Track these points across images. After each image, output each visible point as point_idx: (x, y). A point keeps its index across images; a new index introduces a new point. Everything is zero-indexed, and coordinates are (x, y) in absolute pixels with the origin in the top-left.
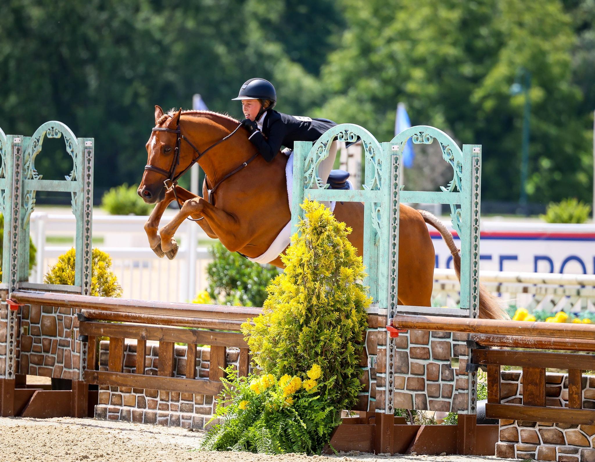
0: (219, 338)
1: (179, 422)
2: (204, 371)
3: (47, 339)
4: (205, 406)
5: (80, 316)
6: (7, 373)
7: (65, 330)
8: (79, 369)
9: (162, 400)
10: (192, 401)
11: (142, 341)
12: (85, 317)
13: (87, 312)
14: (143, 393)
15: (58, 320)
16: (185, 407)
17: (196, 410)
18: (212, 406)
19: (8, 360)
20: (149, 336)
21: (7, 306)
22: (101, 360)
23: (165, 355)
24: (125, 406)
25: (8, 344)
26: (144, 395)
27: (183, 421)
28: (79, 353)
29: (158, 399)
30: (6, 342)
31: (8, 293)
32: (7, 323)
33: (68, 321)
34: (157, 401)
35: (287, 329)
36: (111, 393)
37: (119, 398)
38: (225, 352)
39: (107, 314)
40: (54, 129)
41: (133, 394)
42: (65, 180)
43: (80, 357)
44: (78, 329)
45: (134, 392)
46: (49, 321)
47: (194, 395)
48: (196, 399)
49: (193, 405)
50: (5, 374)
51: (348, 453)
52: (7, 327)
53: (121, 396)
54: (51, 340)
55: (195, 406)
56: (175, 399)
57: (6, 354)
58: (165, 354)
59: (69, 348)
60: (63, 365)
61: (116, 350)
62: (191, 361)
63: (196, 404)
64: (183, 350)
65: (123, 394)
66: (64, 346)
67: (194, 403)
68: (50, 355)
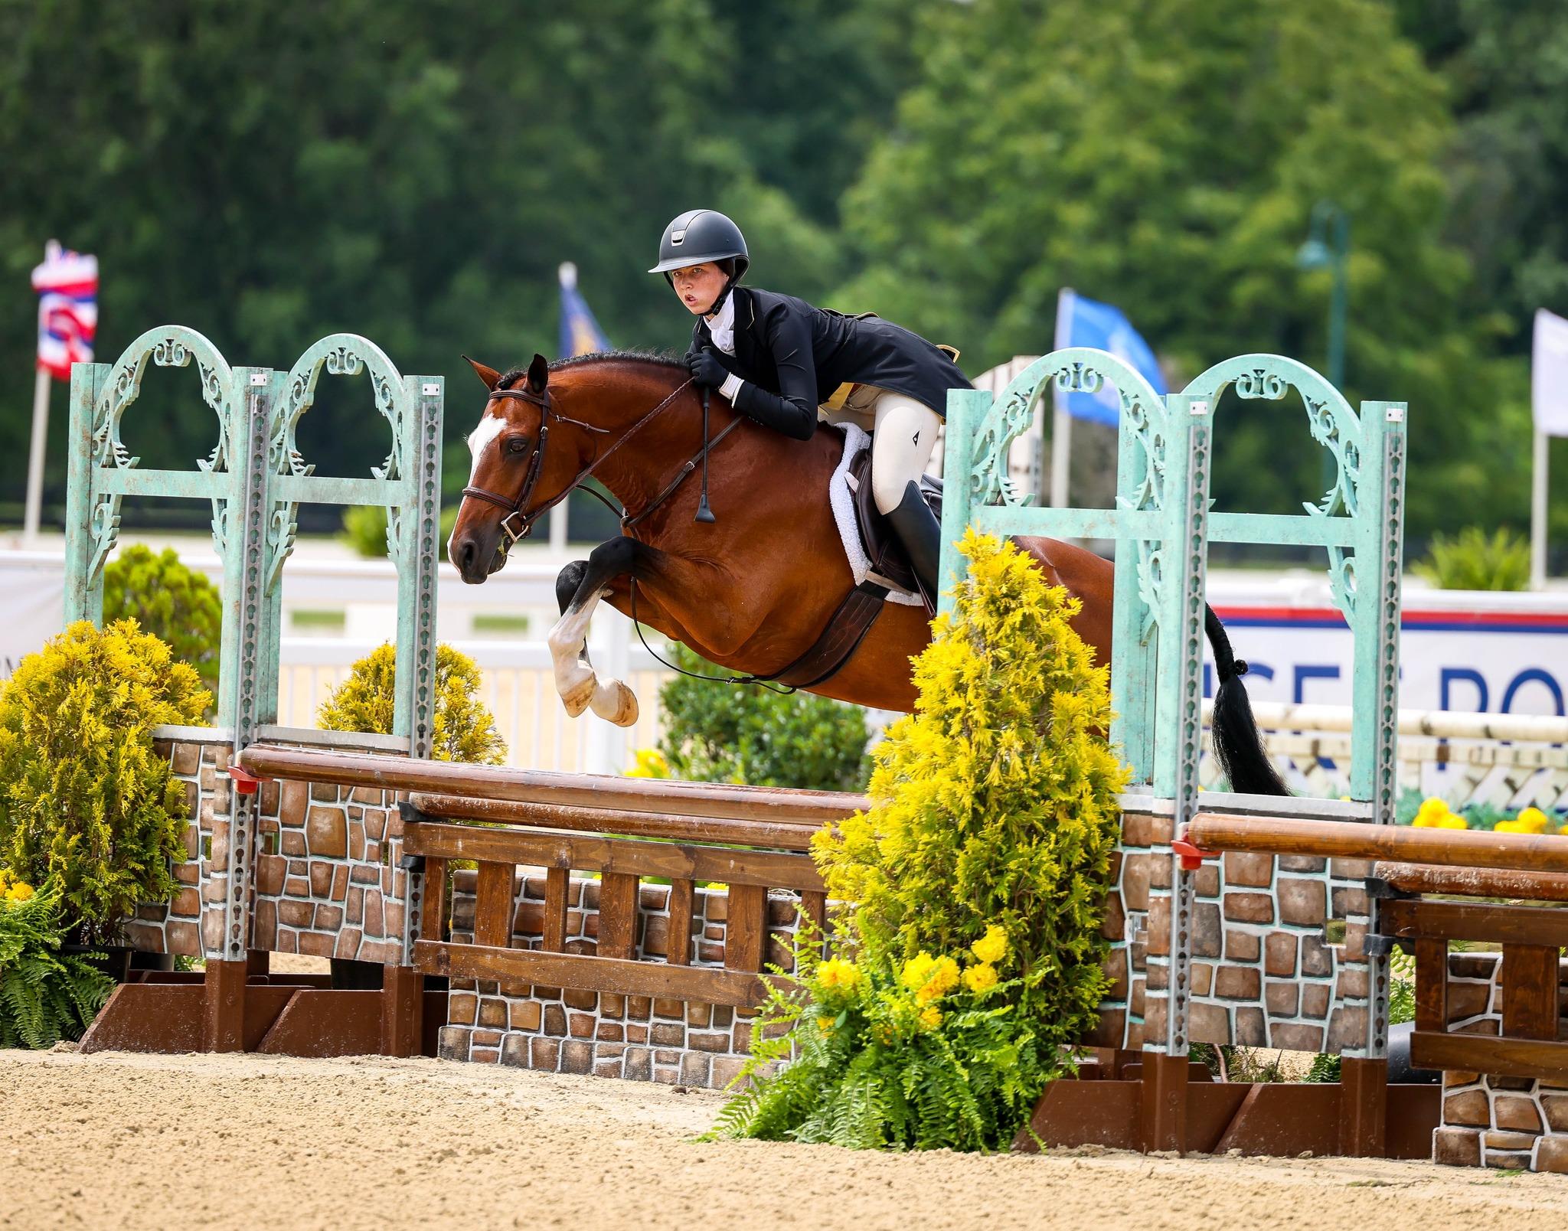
0: (751, 867)
1: (649, 1069)
2: (711, 947)
3: (321, 863)
4: (712, 1031)
5: (405, 809)
6: (228, 945)
7: (368, 842)
8: (401, 939)
9: (605, 1015)
10: (682, 1019)
11: (559, 873)
12: (419, 812)
13: (423, 798)
14: (558, 998)
15: (351, 817)
16: (665, 1033)
17: (690, 1041)
18: (731, 1032)
19: (230, 914)
20: (577, 861)
21: (229, 782)
22: (456, 917)
23: (615, 907)
24: (513, 1028)
25: (231, 875)
26: (561, 1002)
27: (660, 1066)
28: (403, 898)
29: (597, 1013)
30: (226, 870)
31: (232, 752)
32: (228, 824)
33: (376, 821)
34: (594, 1019)
35: (927, 844)
36: (480, 997)
37: (500, 1011)
38: (765, 899)
39: (472, 804)
40: (346, 353)
41: (533, 999)
42: (372, 477)
43: (403, 908)
44: (400, 841)
45: (537, 995)
46: (327, 821)
47: (686, 1003)
48: (690, 1015)
49: (683, 1028)
50: (222, 949)
51: (1076, 1151)
52: (228, 833)
53: (505, 1005)
54: (332, 866)
55: (688, 1031)
56: (637, 1013)
57: (225, 901)
58: (615, 903)
59: (376, 887)
60: (361, 928)
61: (495, 894)
62: (680, 922)
63: (691, 1026)
64: (660, 893)
65: (509, 1001)
66: (364, 881)
67: (685, 1023)
68: (329, 902)
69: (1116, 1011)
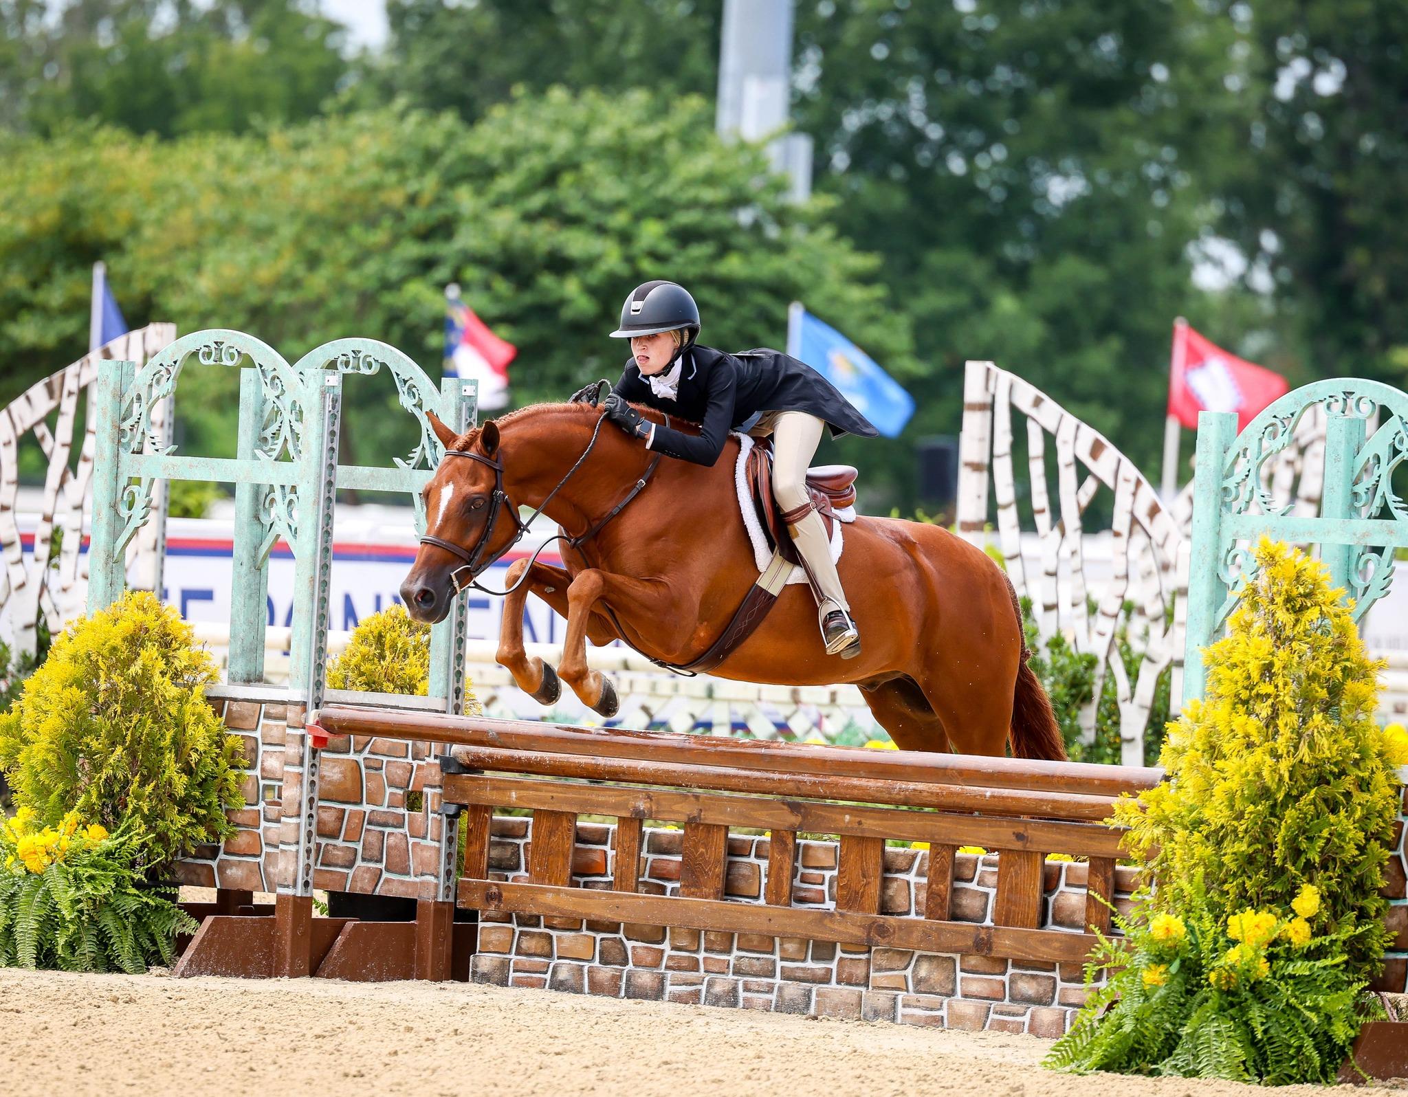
0: (870, 822)
1: (736, 997)
2: (806, 890)
3: (330, 808)
4: (810, 964)
5: (447, 763)
6: (300, 882)
7: (389, 790)
8: (437, 877)
9: (674, 948)
10: (772, 953)
11: (633, 821)
12: (461, 765)
13: (468, 753)
14: (617, 931)
15: (367, 767)
16: (751, 966)
17: (782, 972)
18: (834, 966)
19: (302, 854)
20: (657, 812)
21: (303, 737)
22: (489, 858)
23: (702, 854)
24: (559, 958)
25: (304, 819)
26: (621, 935)
27: (749, 995)
28: (439, 841)
29: (666, 946)
30: (299, 815)
31: (305, 710)
32: (301, 774)
33: (400, 772)
34: (662, 951)
36: (518, 930)
37: (544, 942)
38: (883, 851)
39: (529, 759)
40: (361, 355)
41: (585, 932)
42: (394, 466)
43: (439, 850)
44: (438, 791)
45: (589, 928)
46: (336, 770)
47: (777, 940)
48: (783, 950)
49: (774, 962)
50: (295, 885)
51: (1388, 1083)
52: (301, 782)
53: (550, 937)
54: (344, 810)
55: (779, 964)
56: (716, 947)
57: (297, 843)
58: (702, 850)
59: (401, 830)
60: (382, 866)
61: (554, 839)
62: (781, 868)
63: (782, 959)
64: (744, 841)
65: (554, 933)
66: (385, 825)
67: (777, 957)
68: (339, 842)
69: (1396, 960)
